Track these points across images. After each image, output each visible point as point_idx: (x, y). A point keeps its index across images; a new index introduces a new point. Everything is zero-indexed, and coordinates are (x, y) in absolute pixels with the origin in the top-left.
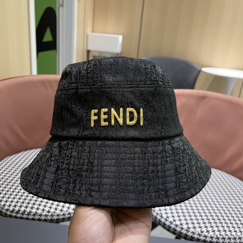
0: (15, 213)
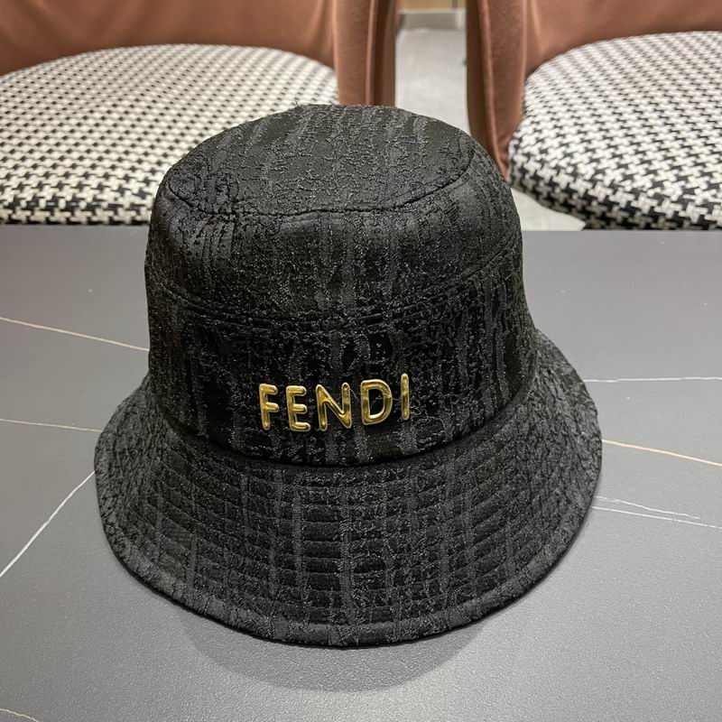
0: (24, 209)
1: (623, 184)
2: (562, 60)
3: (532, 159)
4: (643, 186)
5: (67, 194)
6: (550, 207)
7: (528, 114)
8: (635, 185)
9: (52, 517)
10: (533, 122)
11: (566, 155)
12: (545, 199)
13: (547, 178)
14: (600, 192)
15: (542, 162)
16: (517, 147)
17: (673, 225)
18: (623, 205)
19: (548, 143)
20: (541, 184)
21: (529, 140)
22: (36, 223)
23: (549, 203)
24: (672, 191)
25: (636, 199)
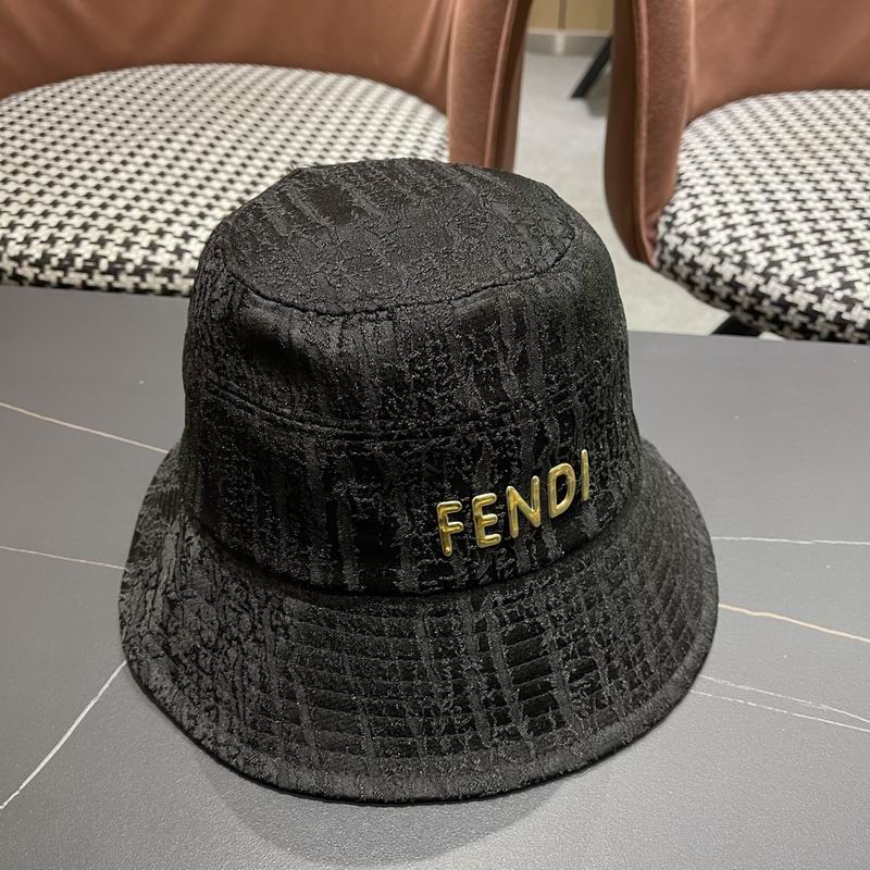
1: (804, 281)
2: (719, 115)
3: (689, 241)
4: (830, 286)
5: (111, 252)
6: (707, 302)
7: (683, 183)
8: (819, 284)
9: (101, 692)
10: (689, 195)
11: (732, 240)
12: (702, 291)
13: (707, 266)
14: (774, 289)
15: (702, 246)
16: (669, 225)
17: (864, 336)
18: (802, 307)
19: (710, 223)
20: (699, 273)
21: (685, 217)
22: (69, 287)
23: (706, 297)
24: (865, 294)
25: (820, 301)
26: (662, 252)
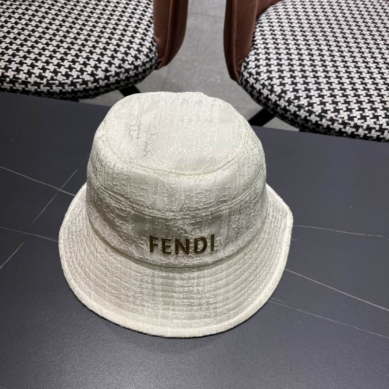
3: (252, 77)
4: (304, 105)
7: (254, 47)
11: (269, 78)
12: (256, 98)
16: (245, 67)
18: (292, 112)
24: (317, 109)
25: (299, 111)
26: (242, 79)
